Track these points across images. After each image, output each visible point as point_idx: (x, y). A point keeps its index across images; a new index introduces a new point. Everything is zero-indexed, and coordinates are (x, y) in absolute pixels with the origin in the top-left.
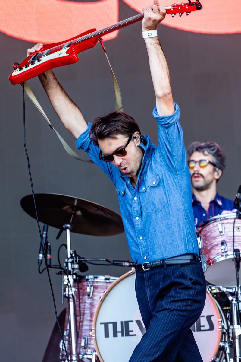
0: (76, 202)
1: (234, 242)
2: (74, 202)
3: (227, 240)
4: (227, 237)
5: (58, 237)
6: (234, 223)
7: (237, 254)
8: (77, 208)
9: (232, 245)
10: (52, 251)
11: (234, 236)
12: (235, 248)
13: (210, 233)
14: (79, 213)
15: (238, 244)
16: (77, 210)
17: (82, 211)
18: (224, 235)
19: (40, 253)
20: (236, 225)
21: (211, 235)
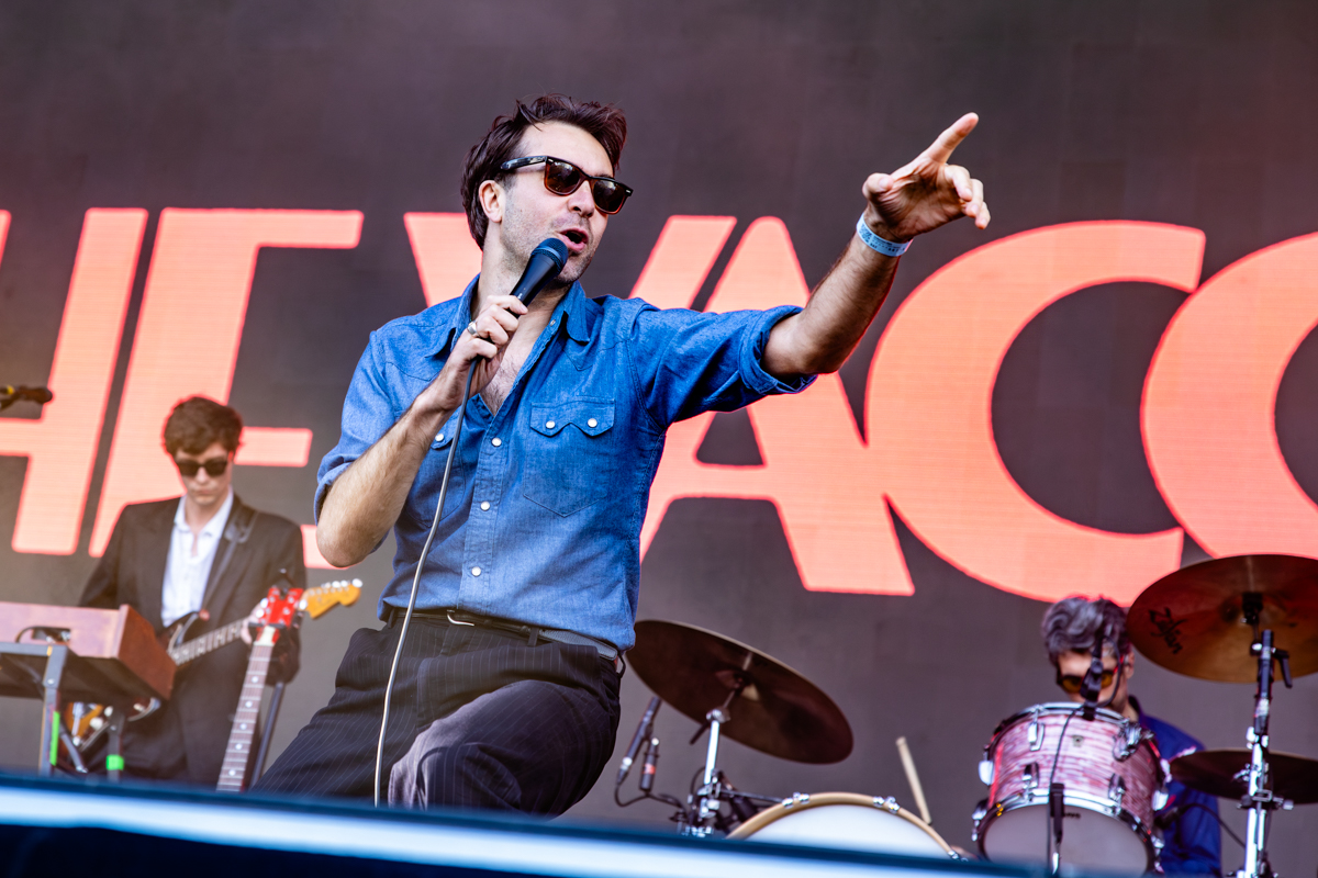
0: (748, 662)
1: (1055, 767)
2: (743, 662)
3: (1043, 762)
4: (1045, 756)
5: (693, 741)
6: (1066, 726)
7: (1055, 795)
8: (746, 679)
9: (1050, 775)
10: (659, 760)
11: (1057, 755)
12: (1055, 781)
13: (1010, 747)
14: (751, 692)
15: (1069, 774)
16: (747, 683)
17: (760, 689)
18: (1039, 750)
19: (627, 755)
20: (1069, 731)
21: (1012, 749)
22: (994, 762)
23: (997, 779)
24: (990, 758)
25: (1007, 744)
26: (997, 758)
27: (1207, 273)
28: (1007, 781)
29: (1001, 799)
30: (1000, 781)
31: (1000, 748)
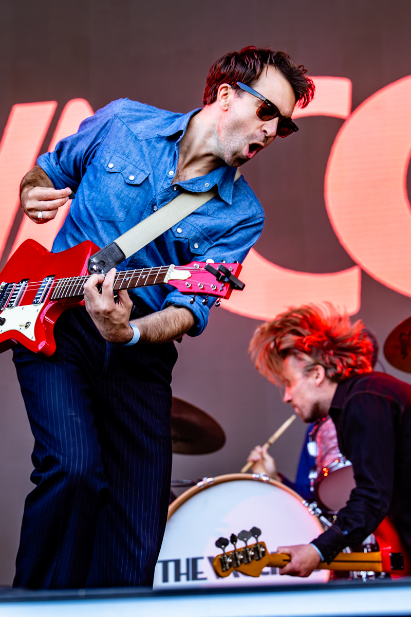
21: (327, 434)
22: (317, 443)
23: (320, 452)
24: (314, 440)
25: (324, 431)
26: (318, 439)
27: (356, 103)
28: (327, 453)
29: (326, 464)
30: (323, 454)
31: (319, 434)
